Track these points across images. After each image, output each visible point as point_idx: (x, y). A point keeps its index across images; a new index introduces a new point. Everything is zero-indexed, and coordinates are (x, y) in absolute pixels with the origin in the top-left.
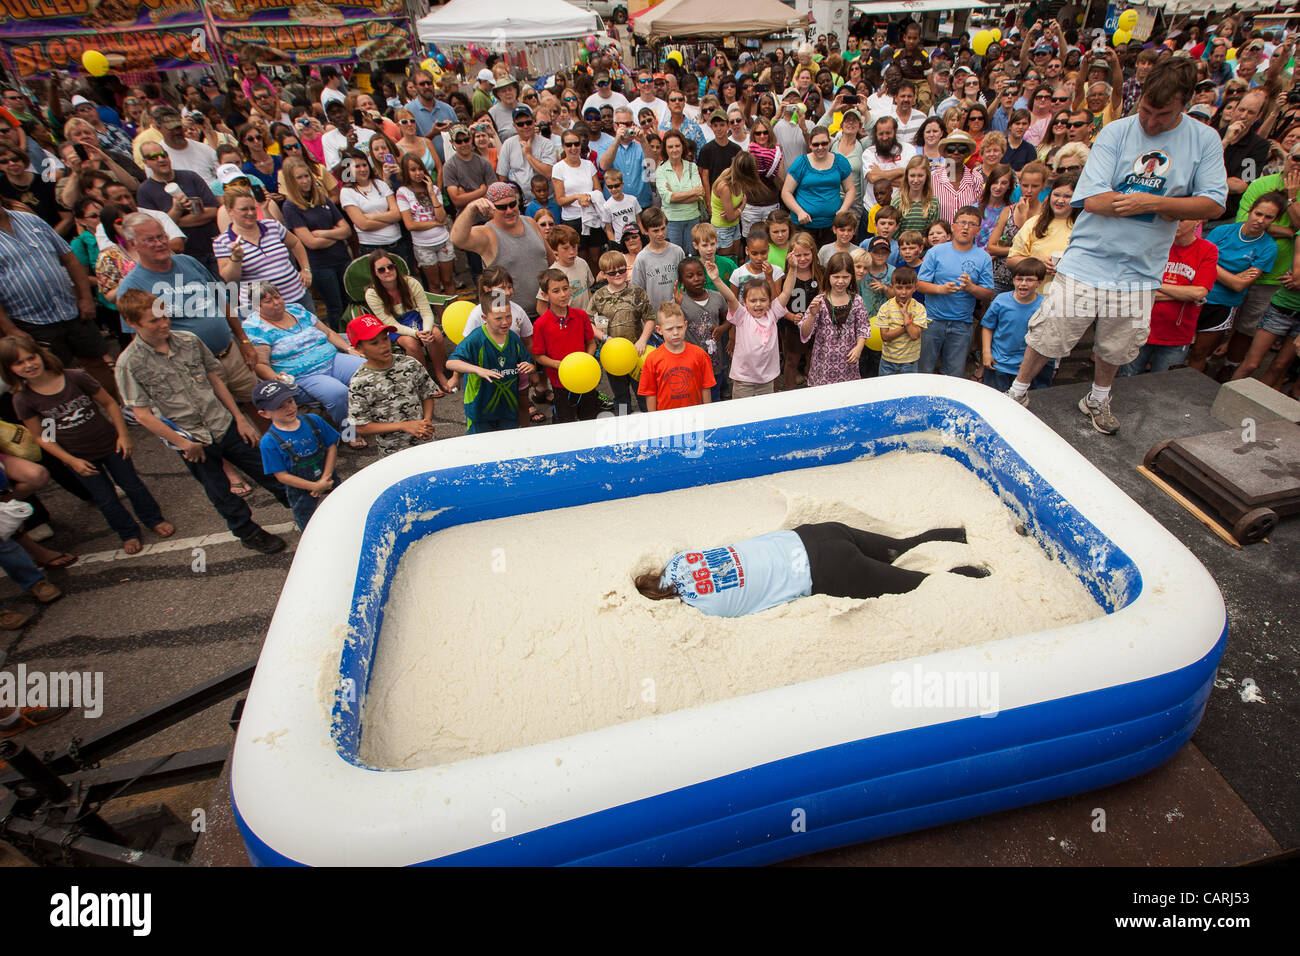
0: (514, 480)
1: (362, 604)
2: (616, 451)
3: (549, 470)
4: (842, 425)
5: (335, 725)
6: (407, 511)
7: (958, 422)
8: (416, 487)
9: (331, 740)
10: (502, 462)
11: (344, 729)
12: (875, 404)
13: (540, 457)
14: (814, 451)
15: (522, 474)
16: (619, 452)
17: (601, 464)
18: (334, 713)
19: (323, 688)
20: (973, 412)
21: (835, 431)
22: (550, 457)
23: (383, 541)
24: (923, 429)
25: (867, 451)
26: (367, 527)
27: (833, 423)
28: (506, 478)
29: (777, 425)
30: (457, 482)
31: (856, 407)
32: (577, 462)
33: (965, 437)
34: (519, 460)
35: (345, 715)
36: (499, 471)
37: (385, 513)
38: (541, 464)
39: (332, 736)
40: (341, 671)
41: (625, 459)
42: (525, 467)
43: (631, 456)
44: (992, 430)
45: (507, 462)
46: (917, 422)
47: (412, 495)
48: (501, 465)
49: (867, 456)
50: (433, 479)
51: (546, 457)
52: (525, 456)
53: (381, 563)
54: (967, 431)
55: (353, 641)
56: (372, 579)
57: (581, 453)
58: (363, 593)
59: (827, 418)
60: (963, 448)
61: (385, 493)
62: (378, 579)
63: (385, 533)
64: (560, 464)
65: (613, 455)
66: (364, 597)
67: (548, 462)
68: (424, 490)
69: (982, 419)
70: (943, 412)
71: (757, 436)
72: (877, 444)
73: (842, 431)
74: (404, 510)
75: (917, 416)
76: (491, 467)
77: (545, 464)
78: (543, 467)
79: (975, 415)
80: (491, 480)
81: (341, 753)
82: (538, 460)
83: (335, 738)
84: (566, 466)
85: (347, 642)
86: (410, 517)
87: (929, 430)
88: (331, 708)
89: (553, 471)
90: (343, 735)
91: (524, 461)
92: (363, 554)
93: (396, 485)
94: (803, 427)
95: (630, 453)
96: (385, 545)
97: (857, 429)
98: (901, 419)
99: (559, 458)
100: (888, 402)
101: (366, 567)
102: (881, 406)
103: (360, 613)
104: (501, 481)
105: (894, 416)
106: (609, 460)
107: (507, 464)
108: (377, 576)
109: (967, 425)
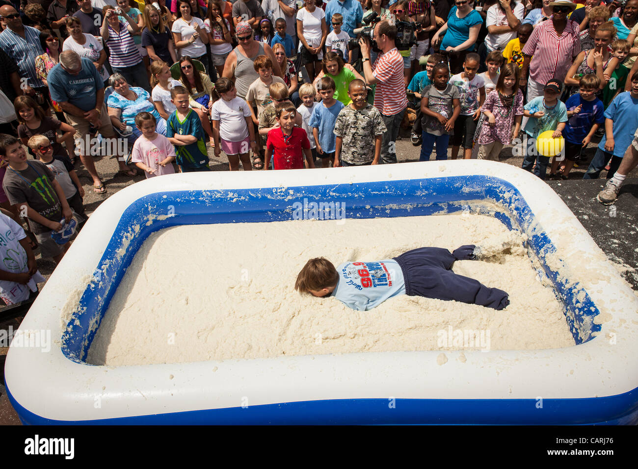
0: (212, 202)
1: (105, 264)
2: (274, 191)
3: (233, 199)
4: (424, 190)
5: (67, 332)
6: (149, 214)
7: (505, 195)
8: (155, 200)
9: (61, 340)
10: (205, 191)
11: (71, 335)
12: (448, 178)
13: (228, 191)
14: (405, 206)
15: (216, 199)
16: (276, 193)
17: (264, 198)
18: (69, 325)
19: (66, 310)
20: (516, 190)
21: (419, 193)
22: (234, 191)
23: (130, 229)
24: (482, 198)
25: (442, 209)
26: (121, 220)
27: (418, 188)
28: (207, 201)
29: (380, 186)
30: (179, 200)
31: (435, 179)
32: (250, 196)
33: (509, 206)
34: (215, 191)
35: (75, 327)
36: (203, 196)
37: (135, 213)
38: (228, 195)
39: (62, 338)
40: (80, 302)
41: (279, 198)
42: (218, 195)
43: (283, 196)
44: (526, 204)
45: (207, 191)
46: (477, 192)
47: (153, 205)
48: (204, 193)
49: (442, 212)
50: (165, 197)
51: (231, 191)
52: (218, 189)
53: (126, 243)
54: (510, 203)
55: (93, 286)
56: (117, 251)
57: (253, 191)
58: (108, 258)
59: (413, 184)
60: (507, 214)
61: (136, 201)
62: (121, 252)
63: (132, 225)
64: (239, 196)
65: (272, 194)
66: (107, 261)
67: (232, 194)
68: (159, 202)
69: (521, 195)
70: (496, 188)
71: (366, 191)
72: (449, 205)
73: (424, 194)
74: (146, 212)
75: (478, 189)
76: (199, 193)
77: (230, 195)
78: (229, 196)
79: (516, 192)
80: (198, 201)
81: (63, 349)
82: (226, 192)
83: (64, 340)
84: (243, 198)
85: (89, 285)
86: (151, 217)
87: (486, 199)
88: (68, 322)
89: (235, 200)
90: (70, 339)
91: (218, 192)
92: (114, 235)
93: (143, 198)
94: (397, 188)
95: (282, 194)
96: (131, 232)
97: (434, 194)
98: (466, 190)
99: (240, 192)
100: (458, 177)
101: (115, 243)
102: (453, 180)
103: (103, 270)
104: (203, 202)
105: (461, 188)
106: (269, 197)
107: (208, 193)
108: (120, 249)
109: (510, 198)
